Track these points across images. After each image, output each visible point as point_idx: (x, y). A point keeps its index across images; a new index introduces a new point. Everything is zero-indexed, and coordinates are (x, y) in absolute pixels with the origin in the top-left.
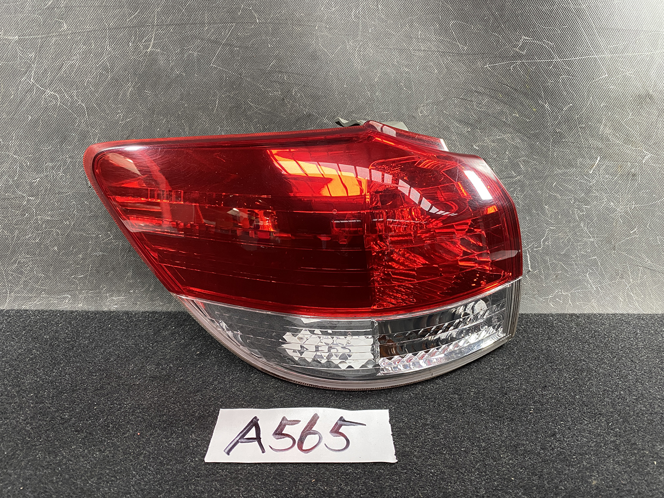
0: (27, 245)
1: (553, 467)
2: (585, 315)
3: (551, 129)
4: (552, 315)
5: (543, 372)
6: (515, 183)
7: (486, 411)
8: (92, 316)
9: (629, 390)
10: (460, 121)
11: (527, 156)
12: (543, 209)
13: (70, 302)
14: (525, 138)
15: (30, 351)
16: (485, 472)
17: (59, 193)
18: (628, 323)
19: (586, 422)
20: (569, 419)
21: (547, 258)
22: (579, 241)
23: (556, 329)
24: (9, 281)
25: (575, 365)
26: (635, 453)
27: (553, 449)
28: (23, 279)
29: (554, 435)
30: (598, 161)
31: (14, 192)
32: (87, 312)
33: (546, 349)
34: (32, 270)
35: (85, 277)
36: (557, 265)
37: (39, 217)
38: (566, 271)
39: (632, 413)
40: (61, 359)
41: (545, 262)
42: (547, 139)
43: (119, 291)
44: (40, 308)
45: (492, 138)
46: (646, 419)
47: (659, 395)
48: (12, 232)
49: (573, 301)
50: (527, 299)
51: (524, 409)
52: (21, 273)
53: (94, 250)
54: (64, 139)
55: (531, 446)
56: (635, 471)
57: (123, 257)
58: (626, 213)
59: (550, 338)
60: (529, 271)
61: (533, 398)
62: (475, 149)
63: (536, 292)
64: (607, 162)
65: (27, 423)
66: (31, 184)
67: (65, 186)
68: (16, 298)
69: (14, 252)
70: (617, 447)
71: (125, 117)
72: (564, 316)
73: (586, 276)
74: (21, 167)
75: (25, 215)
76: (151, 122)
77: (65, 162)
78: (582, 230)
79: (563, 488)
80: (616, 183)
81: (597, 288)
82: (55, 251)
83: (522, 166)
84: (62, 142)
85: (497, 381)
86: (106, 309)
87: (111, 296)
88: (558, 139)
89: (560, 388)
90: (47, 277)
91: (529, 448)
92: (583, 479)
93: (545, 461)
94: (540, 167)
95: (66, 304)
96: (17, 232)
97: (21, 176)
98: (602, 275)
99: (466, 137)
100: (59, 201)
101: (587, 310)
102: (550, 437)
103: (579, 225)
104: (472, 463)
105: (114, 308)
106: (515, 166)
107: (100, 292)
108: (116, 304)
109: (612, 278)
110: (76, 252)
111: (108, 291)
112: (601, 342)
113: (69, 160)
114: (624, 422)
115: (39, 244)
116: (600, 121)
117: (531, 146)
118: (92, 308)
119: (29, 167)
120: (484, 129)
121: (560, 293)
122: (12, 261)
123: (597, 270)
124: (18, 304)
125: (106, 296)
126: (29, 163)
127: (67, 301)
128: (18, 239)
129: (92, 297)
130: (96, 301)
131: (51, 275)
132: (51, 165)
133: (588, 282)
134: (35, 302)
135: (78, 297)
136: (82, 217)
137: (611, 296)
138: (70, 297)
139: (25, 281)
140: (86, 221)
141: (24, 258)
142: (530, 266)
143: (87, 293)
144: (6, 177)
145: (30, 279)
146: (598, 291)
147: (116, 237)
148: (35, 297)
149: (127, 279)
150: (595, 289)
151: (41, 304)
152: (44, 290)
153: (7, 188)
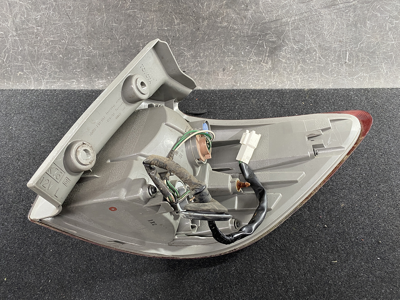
0: (44, 54)
4: (353, 90)
9: (380, 149)
12: (365, 23)
13: (76, 84)
17: (54, 24)
21: (360, 54)
22: (384, 43)
24: (41, 74)
28: (48, 72)
31: (27, 25)
34: (51, 68)
35: (82, 71)
36: (365, 59)
37: (47, 39)
38: (370, 62)
41: (358, 56)
43: (102, 78)
48: (33, 48)
49: (370, 79)
50: (341, 78)
52: (46, 69)
53: (83, 56)
57: (100, 59)
60: (346, 62)
63: (348, 75)
66: (35, 19)
67: (56, 20)
68: (47, 83)
69: (38, 58)
72: (361, 90)
73: (382, 65)
74: (26, 9)
75: (38, 38)
77: (52, 5)
81: (387, 71)
82: (61, 57)
87: (98, 80)
90: (61, 71)
92: (338, 204)
95: (74, 85)
96: (36, 48)
97: (28, 15)
98: (393, 64)
100: (55, 29)
101: (376, 86)
103: (387, 34)
107: (91, 79)
108: (102, 85)
110: (73, 57)
111: (96, 78)
115: (51, 54)
118: (90, 88)
119: (31, 9)
121: (362, 75)
122: (39, 63)
123: (390, 61)
124: (50, 86)
125: (95, 80)
126: (30, 7)
127: (75, 83)
128: (38, 51)
129: (87, 81)
130: (90, 83)
131: (62, 70)
132: (44, 7)
133: (382, 68)
134: (58, 84)
135: (80, 81)
136: (71, 38)
137: (394, 76)
138: (76, 81)
139: (49, 74)
140: (74, 40)
141: (44, 61)
142: (347, 59)
143: (84, 79)
144: (19, 16)
145: (52, 72)
146: (387, 73)
147: (94, 48)
148: (57, 81)
149: (105, 71)
150: (385, 72)
151: (61, 85)
152: (61, 78)
153: (23, 22)
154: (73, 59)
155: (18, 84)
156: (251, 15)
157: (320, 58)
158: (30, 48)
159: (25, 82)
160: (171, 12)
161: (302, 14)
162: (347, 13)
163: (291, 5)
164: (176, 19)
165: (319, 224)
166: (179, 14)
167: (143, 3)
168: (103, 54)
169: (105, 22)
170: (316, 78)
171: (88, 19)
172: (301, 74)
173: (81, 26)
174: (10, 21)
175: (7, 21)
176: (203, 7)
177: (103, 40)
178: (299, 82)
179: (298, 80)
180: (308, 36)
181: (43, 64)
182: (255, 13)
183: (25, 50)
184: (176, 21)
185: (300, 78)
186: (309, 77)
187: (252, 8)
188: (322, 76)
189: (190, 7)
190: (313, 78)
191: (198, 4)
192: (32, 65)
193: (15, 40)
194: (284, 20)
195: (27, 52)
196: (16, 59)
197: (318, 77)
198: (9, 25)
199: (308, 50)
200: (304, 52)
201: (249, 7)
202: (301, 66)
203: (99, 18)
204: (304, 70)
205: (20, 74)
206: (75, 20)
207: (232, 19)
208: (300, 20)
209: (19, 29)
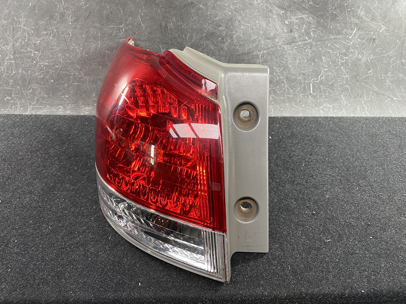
0: (36, 79)
1: (310, 190)
2: (338, 117)
3: (330, 12)
4: (321, 117)
5: (312, 147)
6: (307, 44)
7: (281, 166)
8: (76, 118)
9: (352, 156)
10: (279, 7)
11: (315, 28)
12: (321, 59)
14: (315, 17)
15: (48, 137)
16: (278, 192)
17: (51, 49)
18: (360, 122)
19: (329, 171)
20: (321, 169)
21: (322, 86)
22: (339, 77)
23: (322, 125)
24: (29, 99)
25: (328, 143)
26: (349, 184)
27: (311, 183)
28: (36, 98)
29: (312, 176)
30: (355, 31)
31: (26, 49)
32: (73, 116)
33: (315, 135)
34: (40, 93)
35: (70, 97)
36: (326, 90)
37: (41, 63)
38: (331, 94)
39: (351, 166)
40: (66, 141)
41: (320, 88)
42: (327, 18)
43: (89, 104)
44: (48, 114)
45: (296, 17)
46: (357, 169)
47: (367, 158)
48: (27, 72)
49: (333, 110)
50: (309, 109)
51: (300, 165)
52: (35, 94)
53: (73, 82)
54: (51, 17)
55: (301, 181)
56: (347, 192)
57: (90, 85)
58: (367, 61)
59: (318, 130)
60: (311, 94)
61: (305, 159)
62: (286, 24)
63: (314, 105)
64: (360, 32)
65: (58, 172)
66: (35, 44)
67: (54, 45)
69: (29, 83)
70: (341, 182)
71: (86, 4)
72: (327, 117)
73: (341, 96)
74: (28, 34)
75: (33, 62)
76: (101, 7)
77: (53, 31)
78: (342, 71)
79: (313, 199)
80: (364, 44)
81: (346, 103)
82: (52, 82)
83: (312, 34)
84: (50, 19)
85: (288, 151)
86: (82, 114)
87: (85, 107)
88: (334, 17)
89: (319, 155)
90: (49, 97)
91: (299, 182)
92: (323, 196)
93: (306, 188)
94: (322, 35)
95: (60, 111)
96: (30, 72)
97: (29, 40)
98: (350, 95)
99: (281, 16)
100: (51, 54)
101: (340, 115)
102: (310, 177)
103: (340, 68)
104: (272, 189)
105: (86, 113)
106: (308, 34)
107: (78, 105)
108: (87, 112)
109: (355, 98)
110: (63, 83)
111: (83, 104)
112: (344, 132)
113: (55, 30)
114: (347, 170)
115: (43, 78)
116: (358, 7)
117: (318, 22)
118: (75, 114)
119: (33, 34)
120: (292, 11)
121: (327, 106)
122: (29, 88)
123: (348, 93)
124: (35, 112)
125: (82, 107)
126: (32, 32)
127: (61, 110)
128: (31, 75)
129: (74, 108)
130: (76, 110)
131: (51, 95)
132: (45, 32)
133: (342, 100)
134: (44, 111)
135: (67, 108)
136: (65, 63)
137: (353, 107)
138: (62, 107)
139: (37, 99)
140: (68, 65)
141: (35, 86)
142: (311, 91)
143: (71, 105)
144: (20, 40)
145: (40, 98)
146: (347, 105)
147: (85, 75)
148: (44, 107)
149: (93, 97)
150: (345, 103)
151: (47, 112)
152: (48, 104)
153: (22, 46)
154: (64, 84)
155: (2, 110)
156: (227, 47)
157: (288, 89)
158: (24, 72)
159: (11, 108)
160: (159, 42)
161: (269, 48)
162: (305, 49)
163: (259, 41)
164: (163, 48)
165: (308, 212)
166: (166, 44)
167: (135, 33)
168: (93, 80)
169: (99, 49)
170: (287, 108)
171: (84, 46)
172: (273, 104)
173: (76, 52)
174: (11, 44)
175: (8, 45)
176: (186, 38)
177: (95, 66)
178: (272, 112)
179: (271, 110)
180: (276, 68)
181: (33, 89)
182: (230, 45)
183: (18, 73)
184: (162, 50)
185: (273, 108)
186: (281, 108)
187: (227, 41)
188: (292, 106)
189: (175, 38)
190: (285, 108)
191: (182, 36)
192: (21, 90)
193: (11, 63)
194: (255, 53)
195: (19, 76)
196: (7, 83)
197: (289, 107)
198: (8, 49)
199: (277, 81)
200: (274, 83)
201: (225, 40)
202: (273, 97)
203: (94, 46)
204: (276, 101)
205: (7, 99)
206: (72, 47)
207: (211, 50)
208: (268, 54)
209: (17, 53)
